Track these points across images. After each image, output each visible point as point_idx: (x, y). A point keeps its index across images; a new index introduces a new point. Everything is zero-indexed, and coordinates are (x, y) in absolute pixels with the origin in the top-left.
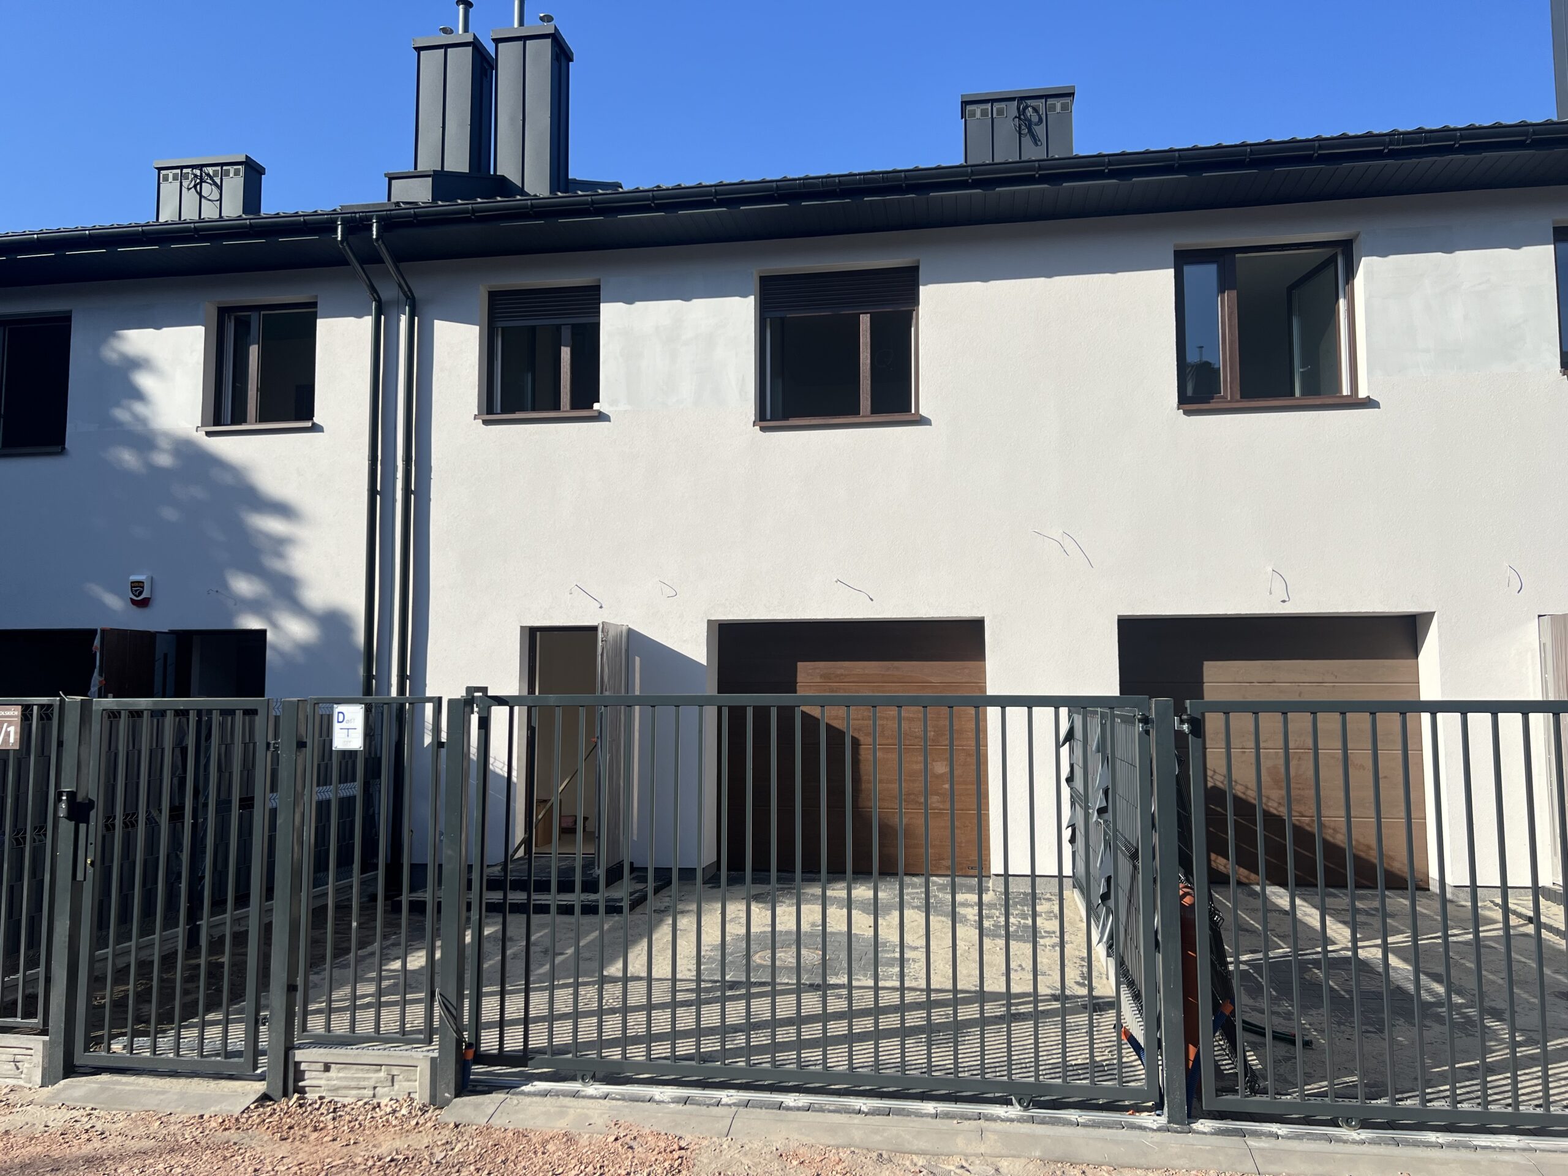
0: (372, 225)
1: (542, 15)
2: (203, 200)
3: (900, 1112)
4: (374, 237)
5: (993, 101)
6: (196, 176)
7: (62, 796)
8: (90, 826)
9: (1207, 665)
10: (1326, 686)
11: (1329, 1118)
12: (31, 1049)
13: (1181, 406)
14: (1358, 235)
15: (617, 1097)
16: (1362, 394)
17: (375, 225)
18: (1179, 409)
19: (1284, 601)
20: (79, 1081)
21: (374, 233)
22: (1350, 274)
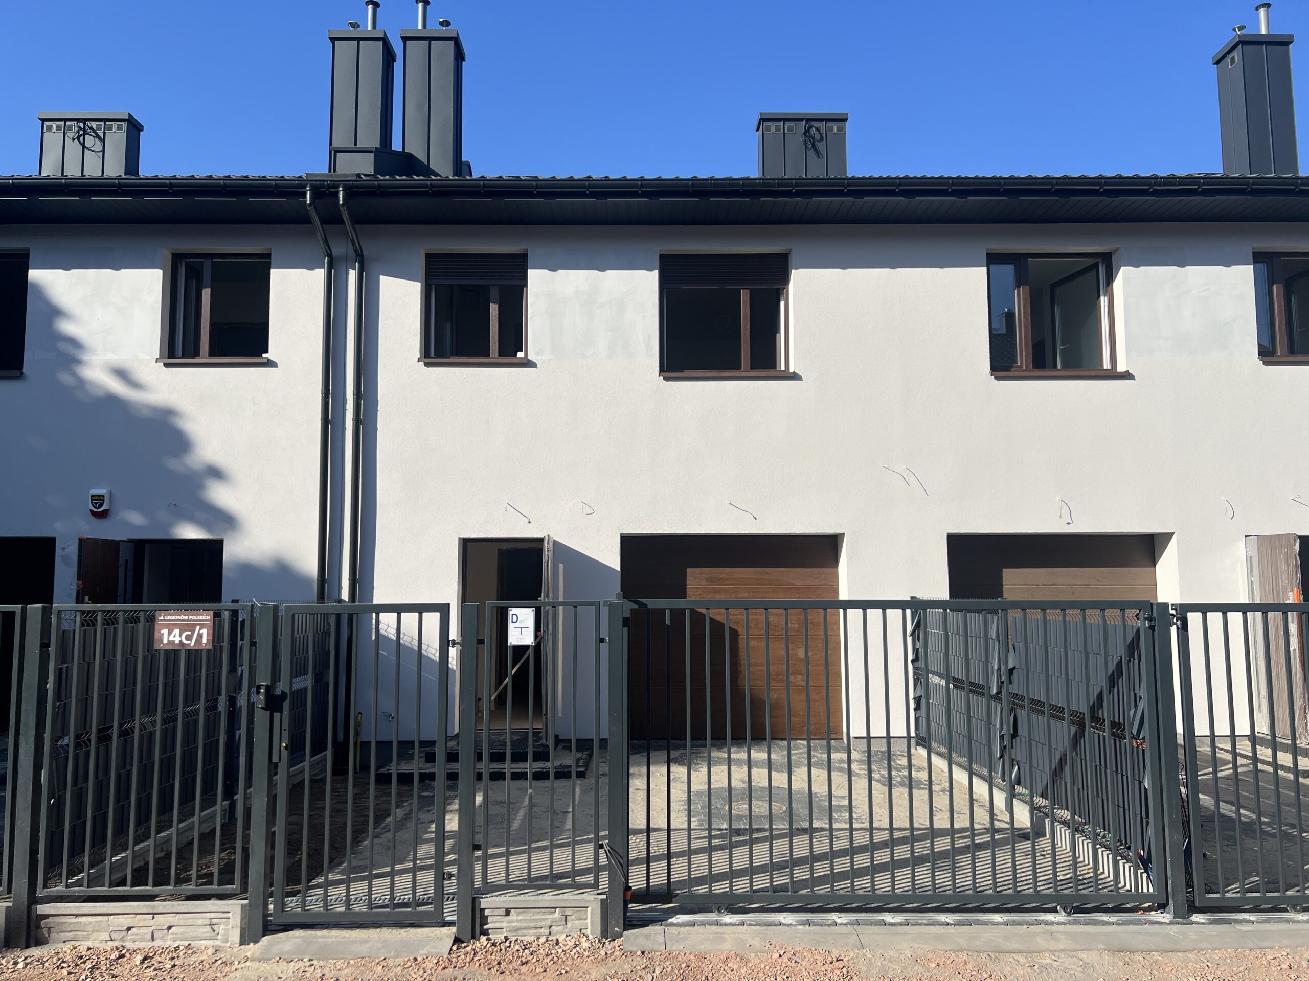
0: (338, 192)
1: (441, 20)
2: (86, 150)
3: (978, 922)
4: (341, 203)
5: (785, 120)
6: (80, 128)
7: (260, 689)
8: (283, 714)
9: (1006, 572)
10: (1091, 588)
11: (1270, 906)
12: (229, 912)
13: (993, 373)
14: (1117, 250)
15: (752, 923)
16: (1121, 368)
17: (341, 192)
18: (992, 375)
19: (1068, 523)
20: (278, 938)
21: (341, 199)
22: (1110, 279)
